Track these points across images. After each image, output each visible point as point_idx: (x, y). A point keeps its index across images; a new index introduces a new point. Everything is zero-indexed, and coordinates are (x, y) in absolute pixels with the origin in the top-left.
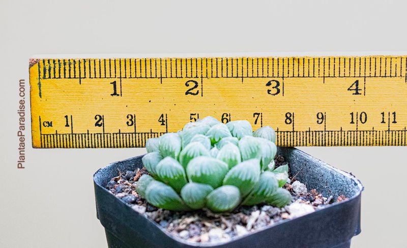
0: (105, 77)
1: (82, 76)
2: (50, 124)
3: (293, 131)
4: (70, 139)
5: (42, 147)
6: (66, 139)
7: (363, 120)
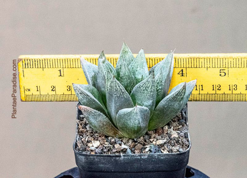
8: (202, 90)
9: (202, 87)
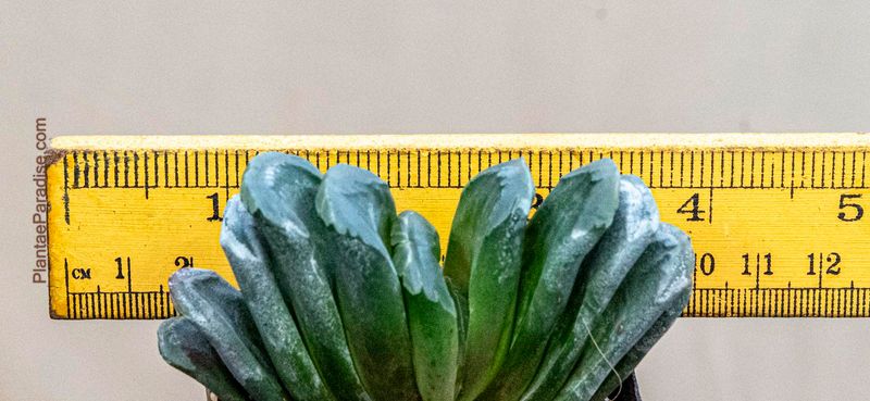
0: (197, 186)
1: (152, 182)
2: (86, 274)
4: (124, 302)
5: (69, 318)
6: (118, 302)
7: (707, 270)
8: (769, 273)
9: (769, 262)
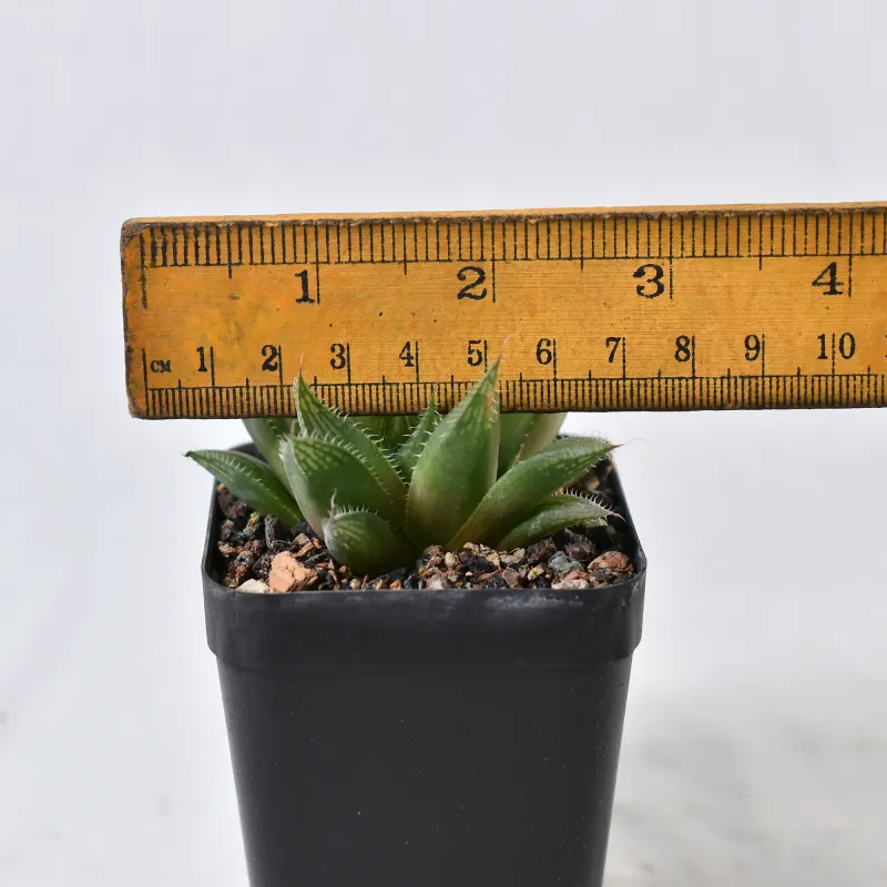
3: (694, 378)
